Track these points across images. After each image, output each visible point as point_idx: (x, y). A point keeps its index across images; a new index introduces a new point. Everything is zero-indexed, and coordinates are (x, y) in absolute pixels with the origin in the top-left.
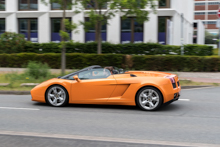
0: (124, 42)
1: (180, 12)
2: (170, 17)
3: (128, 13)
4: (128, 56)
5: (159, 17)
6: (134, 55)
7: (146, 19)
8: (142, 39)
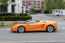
0: (2, 13)
1: (18, 4)
2: (15, 5)
3: (2, 4)
4: (3, 17)
5: (12, 5)
6: (5, 17)
7: (8, 6)
8: (7, 12)
